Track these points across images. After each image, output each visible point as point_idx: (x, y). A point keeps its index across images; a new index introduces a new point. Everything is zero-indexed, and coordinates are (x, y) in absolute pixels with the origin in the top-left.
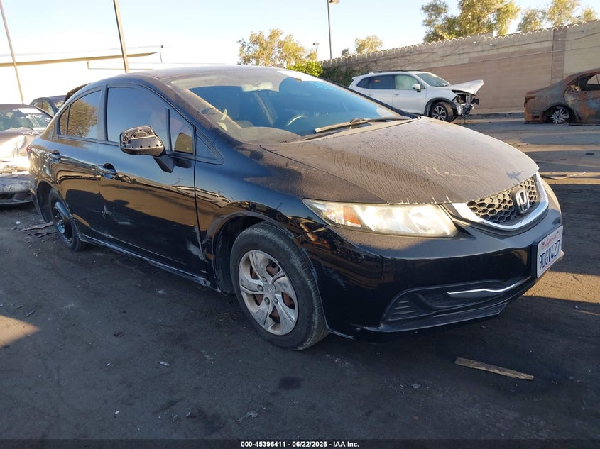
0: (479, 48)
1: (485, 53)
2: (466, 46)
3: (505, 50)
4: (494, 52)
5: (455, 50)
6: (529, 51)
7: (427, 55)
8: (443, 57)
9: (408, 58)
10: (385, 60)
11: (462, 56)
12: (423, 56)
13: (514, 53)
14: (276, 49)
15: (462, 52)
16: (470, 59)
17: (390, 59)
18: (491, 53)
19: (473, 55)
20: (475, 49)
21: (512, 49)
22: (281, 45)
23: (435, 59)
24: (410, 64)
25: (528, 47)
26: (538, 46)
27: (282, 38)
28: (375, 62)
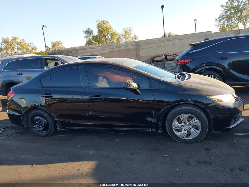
0: (112, 47)
1: (114, 49)
2: (107, 46)
3: (121, 48)
4: (117, 49)
5: (103, 48)
6: (129, 49)
7: (92, 49)
8: (99, 50)
9: (85, 50)
10: (75, 51)
11: (106, 50)
12: (91, 50)
13: (124, 49)
14: (16, 45)
15: (105, 49)
16: (109, 51)
17: (78, 51)
18: (116, 49)
19: (109, 50)
20: (110, 48)
21: (123, 48)
22: (19, 44)
23: (96, 51)
24: (86, 53)
25: (128, 48)
26: (131, 47)
27: (18, 41)
28: (71, 52)
